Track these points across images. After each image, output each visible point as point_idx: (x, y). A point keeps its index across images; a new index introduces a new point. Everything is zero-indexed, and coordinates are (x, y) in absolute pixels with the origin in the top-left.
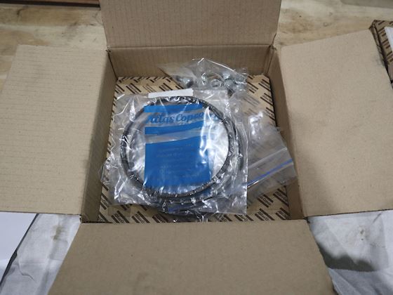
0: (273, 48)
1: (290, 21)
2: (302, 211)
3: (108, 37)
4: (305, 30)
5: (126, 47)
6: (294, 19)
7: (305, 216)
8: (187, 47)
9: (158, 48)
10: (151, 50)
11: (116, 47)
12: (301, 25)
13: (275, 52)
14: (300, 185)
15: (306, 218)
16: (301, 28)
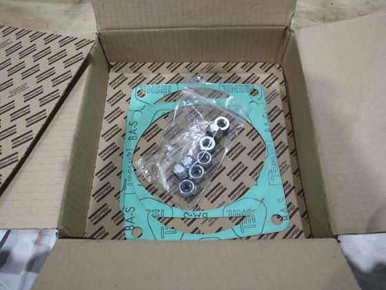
0: (290, 30)
1: (320, 8)
2: (329, 226)
3: (98, 17)
4: (337, 19)
5: (119, 29)
6: (324, 7)
7: (335, 234)
8: (189, 28)
9: (156, 30)
10: (148, 33)
11: (107, 29)
12: (333, 13)
13: (292, 34)
14: (327, 194)
15: (336, 237)
16: (332, 17)
